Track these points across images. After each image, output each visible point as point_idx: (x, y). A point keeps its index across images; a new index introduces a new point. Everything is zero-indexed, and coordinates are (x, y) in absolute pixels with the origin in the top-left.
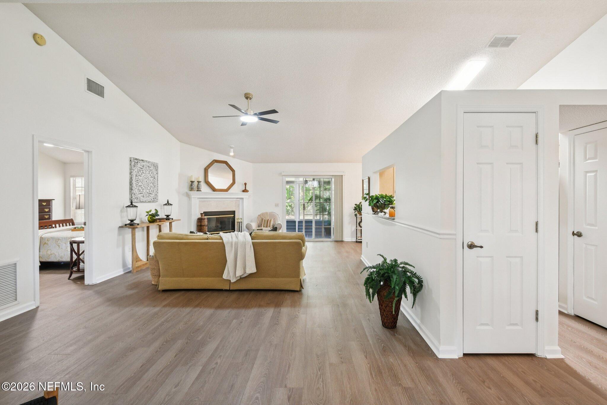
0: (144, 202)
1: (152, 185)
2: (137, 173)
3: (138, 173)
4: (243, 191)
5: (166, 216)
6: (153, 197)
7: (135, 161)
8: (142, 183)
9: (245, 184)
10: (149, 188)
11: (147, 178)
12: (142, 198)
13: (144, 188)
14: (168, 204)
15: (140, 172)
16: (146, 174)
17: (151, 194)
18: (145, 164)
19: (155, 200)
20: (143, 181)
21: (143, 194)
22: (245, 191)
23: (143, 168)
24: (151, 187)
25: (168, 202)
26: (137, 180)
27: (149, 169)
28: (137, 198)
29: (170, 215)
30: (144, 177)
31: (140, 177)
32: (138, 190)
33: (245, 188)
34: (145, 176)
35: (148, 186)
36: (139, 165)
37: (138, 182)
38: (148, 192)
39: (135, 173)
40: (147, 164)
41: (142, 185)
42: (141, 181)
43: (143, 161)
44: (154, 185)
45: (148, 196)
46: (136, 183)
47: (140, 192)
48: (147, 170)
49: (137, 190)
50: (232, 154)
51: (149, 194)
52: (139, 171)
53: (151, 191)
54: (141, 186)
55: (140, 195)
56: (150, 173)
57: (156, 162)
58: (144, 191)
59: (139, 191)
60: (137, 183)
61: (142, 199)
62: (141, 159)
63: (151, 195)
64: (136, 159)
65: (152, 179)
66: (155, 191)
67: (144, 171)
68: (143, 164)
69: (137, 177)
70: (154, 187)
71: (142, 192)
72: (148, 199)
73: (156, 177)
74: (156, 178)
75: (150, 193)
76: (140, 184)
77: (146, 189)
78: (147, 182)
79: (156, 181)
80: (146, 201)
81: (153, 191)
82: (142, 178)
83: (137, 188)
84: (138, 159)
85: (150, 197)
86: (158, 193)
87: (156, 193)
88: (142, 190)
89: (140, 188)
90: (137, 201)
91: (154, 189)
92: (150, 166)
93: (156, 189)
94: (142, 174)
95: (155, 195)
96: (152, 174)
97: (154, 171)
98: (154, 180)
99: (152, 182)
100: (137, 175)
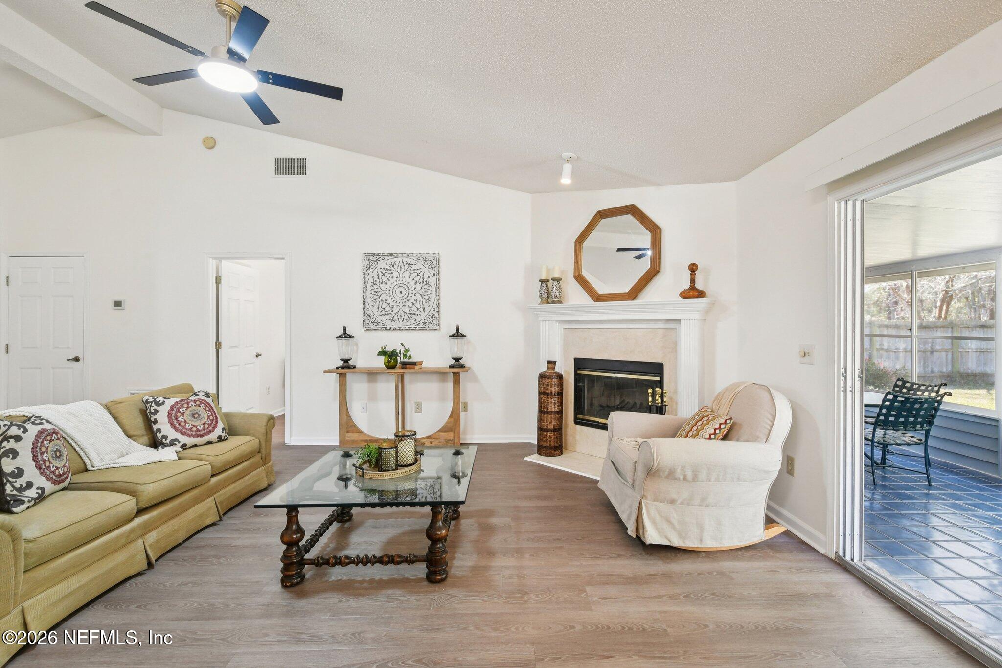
0: (395, 329)
1: (419, 297)
2: (376, 279)
3: (378, 278)
4: (685, 295)
5: (454, 359)
6: (423, 321)
7: (371, 258)
8: (389, 295)
9: (693, 268)
10: (410, 303)
11: (403, 286)
12: (389, 322)
13: (395, 305)
14: (458, 334)
15: (383, 277)
16: (401, 279)
17: (414, 314)
18: (397, 260)
19: (431, 324)
20: (391, 292)
21: (392, 316)
22: (693, 292)
23: (392, 268)
24: (415, 302)
25: (458, 330)
26: (376, 292)
27: (410, 268)
28: (376, 322)
29: (461, 358)
30: (394, 285)
31: (383, 286)
32: (378, 308)
33: (693, 281)
34: (396, 283)
35: (406, 300)
36: (382, 264)
37: (379, 294)
38: (407, 311)
39: (371, 280)
40: (405, 260)
41: (388, 298)
42: (387, 292)
43: (391, 255)
44: (427, 297)
45: (407, 318)
46: (372, 296)
47: (383, 312)
48: (403, 270)
49: (375, 309)
50: (566, 180)
51: (410, 316)
52: (380, 274)
53: (414, 309)
54: (386, 300)
55: (384, 318)
56: (414, 275)
57: (431, 252)
58: (396, 310)
59: (380, 309)
60: (376, 297)
61: (389, 324)
62: (386, 253)
63: (414, 317)
64: (374, 255)
65: (419, 286)
66: (427, 310)
67: (395, 274)
68: (390, 260)
69: (375, 287)
70: (424, 301)
71: (390, 312)
72: (409, 323)
73: (432, 281)
74: (433, 284)
75: (412, 312)
76: (383, 297)
77: (401, 305)
78: (404, 293)
79: (433, 289)
80: (402, 328)
81: (424, 309)
82: (388, 286)
83: (376, 305)
84: (378, 255)
85: (413, 321)
86: (439, 312)
87: (434, 313)
88: (388, 309)
89: (384, 305)
90: (375, 328)
91: (426, 305)
92: (413, 262)
93: (431, 304)
94: (389, 280)
95: (430, 317)
96: (419, 277)
97: (424, 269)
98: (426, 287)
99: (419, 292)
100: (377, 283)
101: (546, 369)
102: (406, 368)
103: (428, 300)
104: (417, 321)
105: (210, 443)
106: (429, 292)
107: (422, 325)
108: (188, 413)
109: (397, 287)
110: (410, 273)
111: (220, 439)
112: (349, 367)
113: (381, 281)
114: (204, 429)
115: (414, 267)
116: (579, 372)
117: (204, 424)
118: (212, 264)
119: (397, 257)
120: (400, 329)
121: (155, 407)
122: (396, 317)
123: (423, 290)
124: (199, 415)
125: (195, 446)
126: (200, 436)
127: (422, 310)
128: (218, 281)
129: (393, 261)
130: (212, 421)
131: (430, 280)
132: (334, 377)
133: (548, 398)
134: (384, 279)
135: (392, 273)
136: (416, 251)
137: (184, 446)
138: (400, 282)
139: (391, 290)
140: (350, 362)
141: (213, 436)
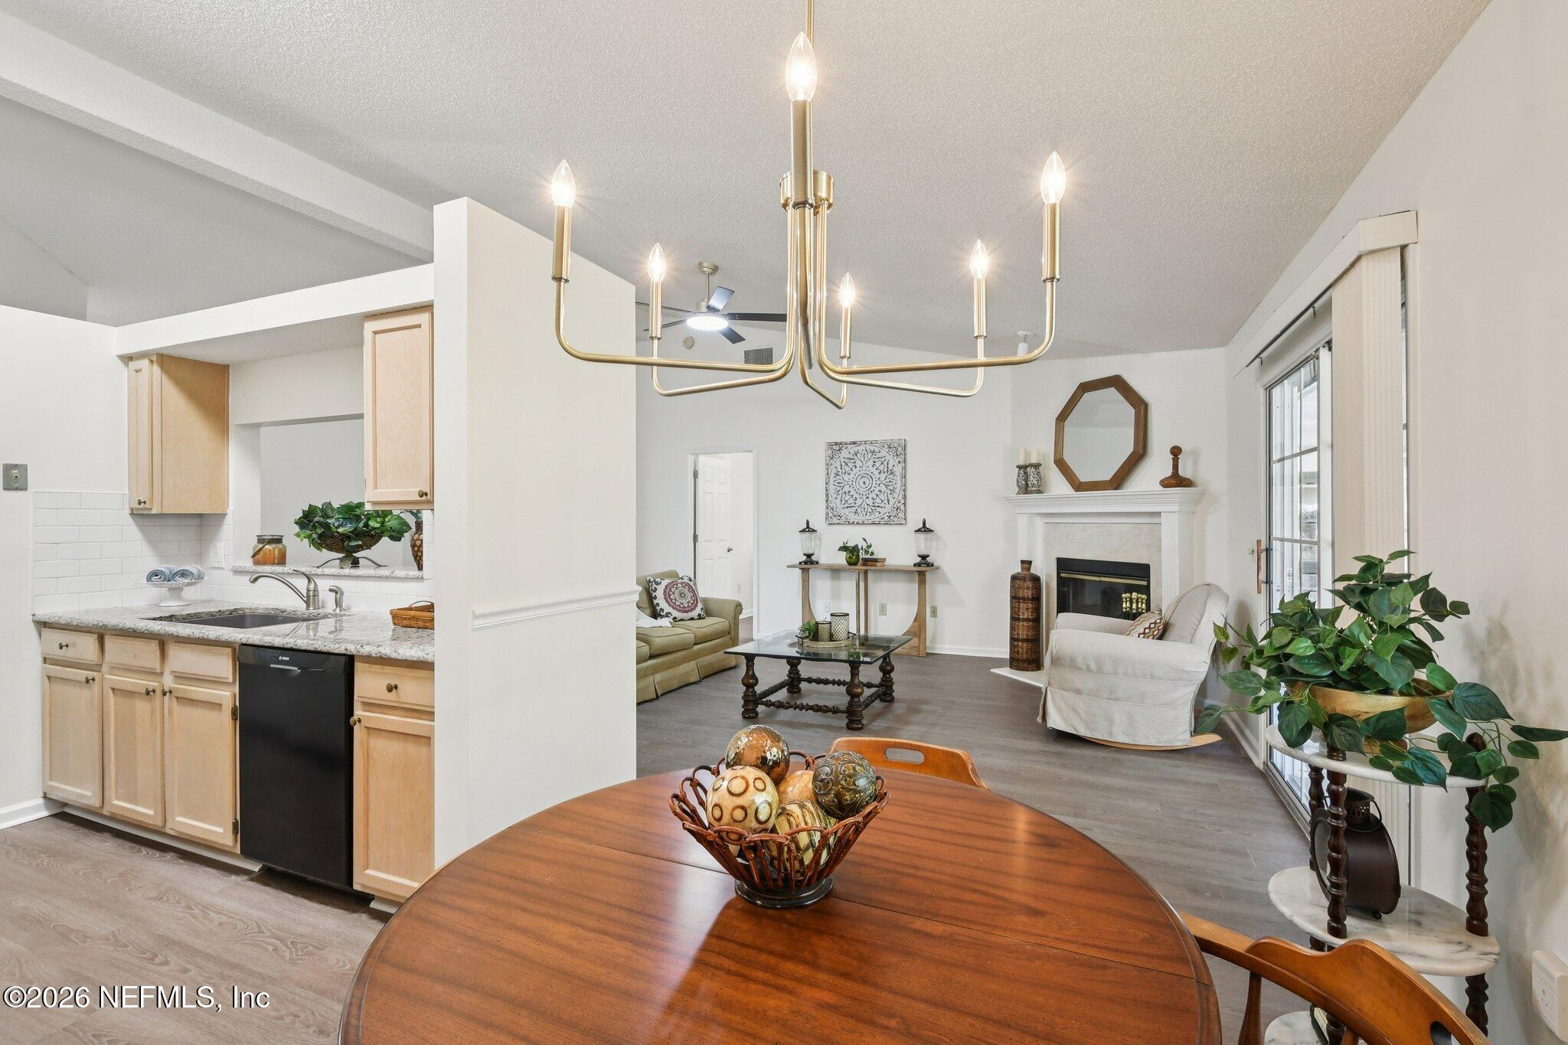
0: (858, 523)
1: (883, 488)
2: (839, 469)
3: (841, 468)
4: (1166, 483)
6: (887, 514)
7: (834, 447)
8: (852, 486)
9: (1175, 452)
10: (873, 495)
11: (867, 476)
12: (852, 515)
13: (858, 497)
14: (924, 529)
15: (846, 467)
16: (864, 468)
17: (879, 506)
18: (860, 448)
19: (897, 517)
20: (854, 483)
21: (855, 509)
23: (855, 457)
24: (879, 493)
25: (924, 524)
26: (839, 483)
27: (874, 456)
28: (839, 516)
29: (928, 556)
30: (857, 475)
31: (846, 477)
32: (841, 500)
33: (1176, 467)
34: (859, 473)
35: (869, 492)
36: (845, 454)
37: (842, 485)
38: (871, 504)
39: (834, 471)
40: (869, 447)
41: (851, 489)
42: (850, 483)
43: (854, 443)
44: (892, 488)
45: (871, 511)
46: (834, 487)
47: (846, 505)
48: (866, 459)
49: (838, 502)
51: (874, 508)
52: (843, 464)
53: (878, 500)
54: (849, 492)
55: (847, 511)
56: (878, 464)
57: (896, 437)
58: (859, 502)
59: (844, 502)
60: (839, 489)
61: (852, 518)
62: (848, 440)
63: (878, 509)
64: (836, 444)
65: (883, 476)
66: (892, 502)
67: (858, 464)
68: (853, 449)
69: (838, 477)
70: (889, 492)
71: (853, 505)
72: (872, 517)
73: (898, 470)
74: (898, 473)
75: (876, 504)
76: (846, 489)
77: (864, 497)
78: (867, 482)
79: (899, 478)
80: (866, 522)
81: (888, 500)
82: (851, 477)
83: (839, 497)
84: (841, 443)
85: (877, 514)
86: (904, 504)
87: (899, 505)
88: (851, 501)
89: (847, 497)
90: (838, 522)
91: (890, 497)
92: (877, 450)
93: (896, 495)
94: (852, 470)
95: (895, 510)
96: (883, 465)
97: (888, 457)
98: (891, 476)
99: (884, 482)
100: (840, 473)
101: (1019, 570)
102: (867, 565)
103: (893, 491)
104: (882, 514)
105: (692, 619)
106: (894, 481)
107: (886, 518)
108: (677, 595)
109: (859, 477)
110: (874, 462)
111: (700, 617)
112: (812, 563)
113: (844, 472)
114: (688, 606)
115: (878, 455)
116: (1063, 575)
117: (688, 603)
118: (691, 459)
119: (860, 445)
120: (863, 523)
121: (655, 586)
122: (859, 510)
123: (888, 480)
124: (685, 595)
125: (682, 620)
126: (686, 612)
127: (886, 502)
128: (696, 475)
129: (856, 449)
130: (694, 601)
131: (895, 469)
132: (798, 572)
133: (1019, 603)
134: (847, 469)
135: (855, 462)
136: (880, 437)
137: (675, 618)
138: (864, 471)
139: (854, 481)
140: (813, 558)
141: (695, 614)
